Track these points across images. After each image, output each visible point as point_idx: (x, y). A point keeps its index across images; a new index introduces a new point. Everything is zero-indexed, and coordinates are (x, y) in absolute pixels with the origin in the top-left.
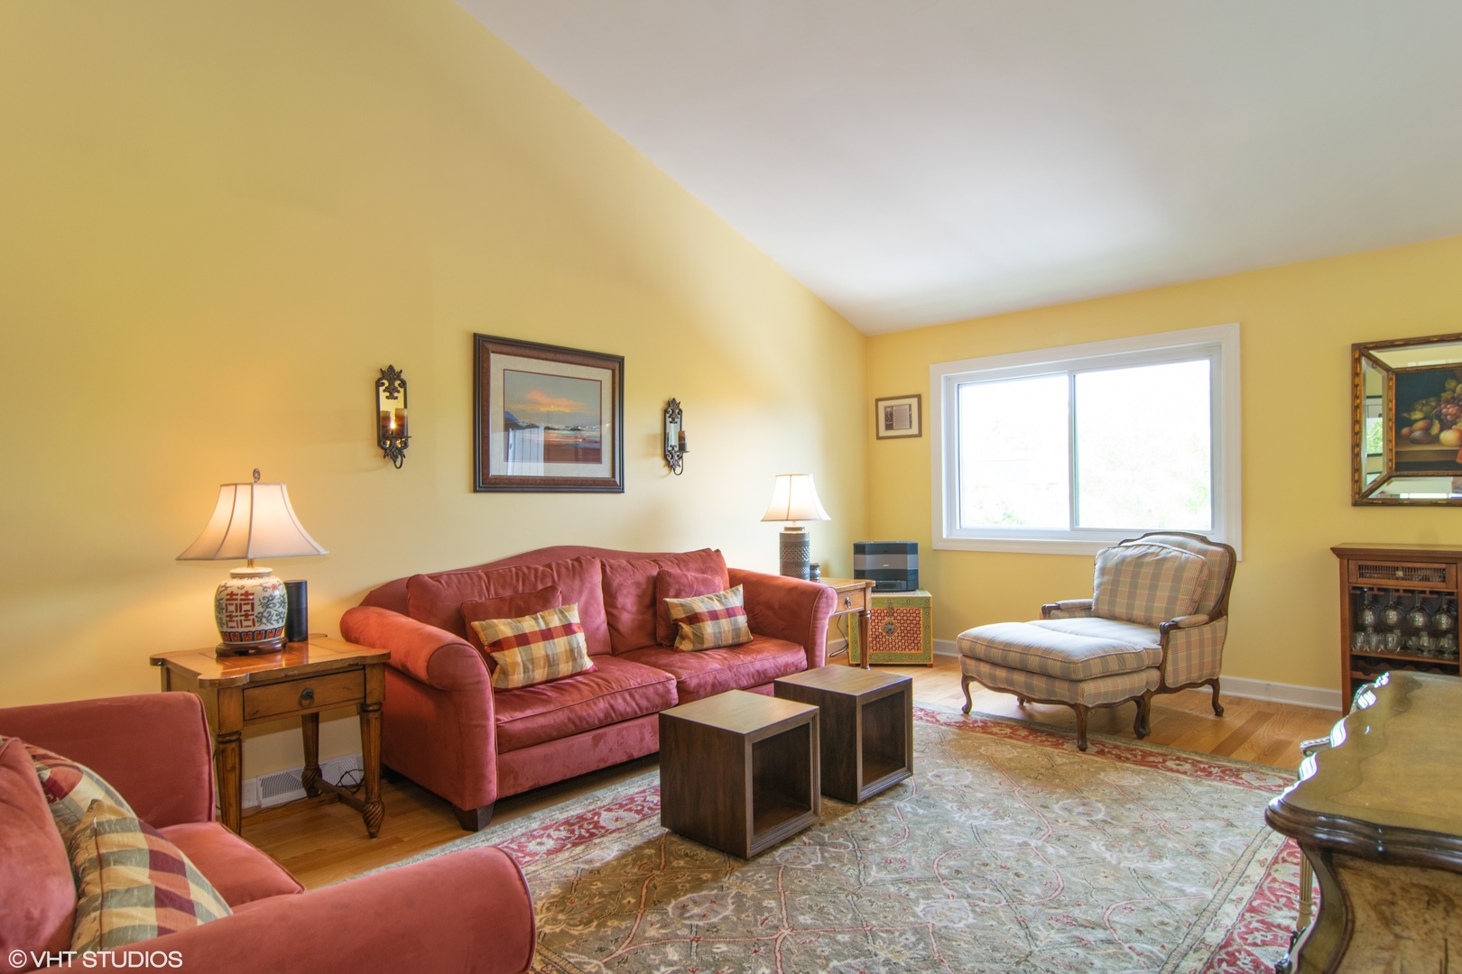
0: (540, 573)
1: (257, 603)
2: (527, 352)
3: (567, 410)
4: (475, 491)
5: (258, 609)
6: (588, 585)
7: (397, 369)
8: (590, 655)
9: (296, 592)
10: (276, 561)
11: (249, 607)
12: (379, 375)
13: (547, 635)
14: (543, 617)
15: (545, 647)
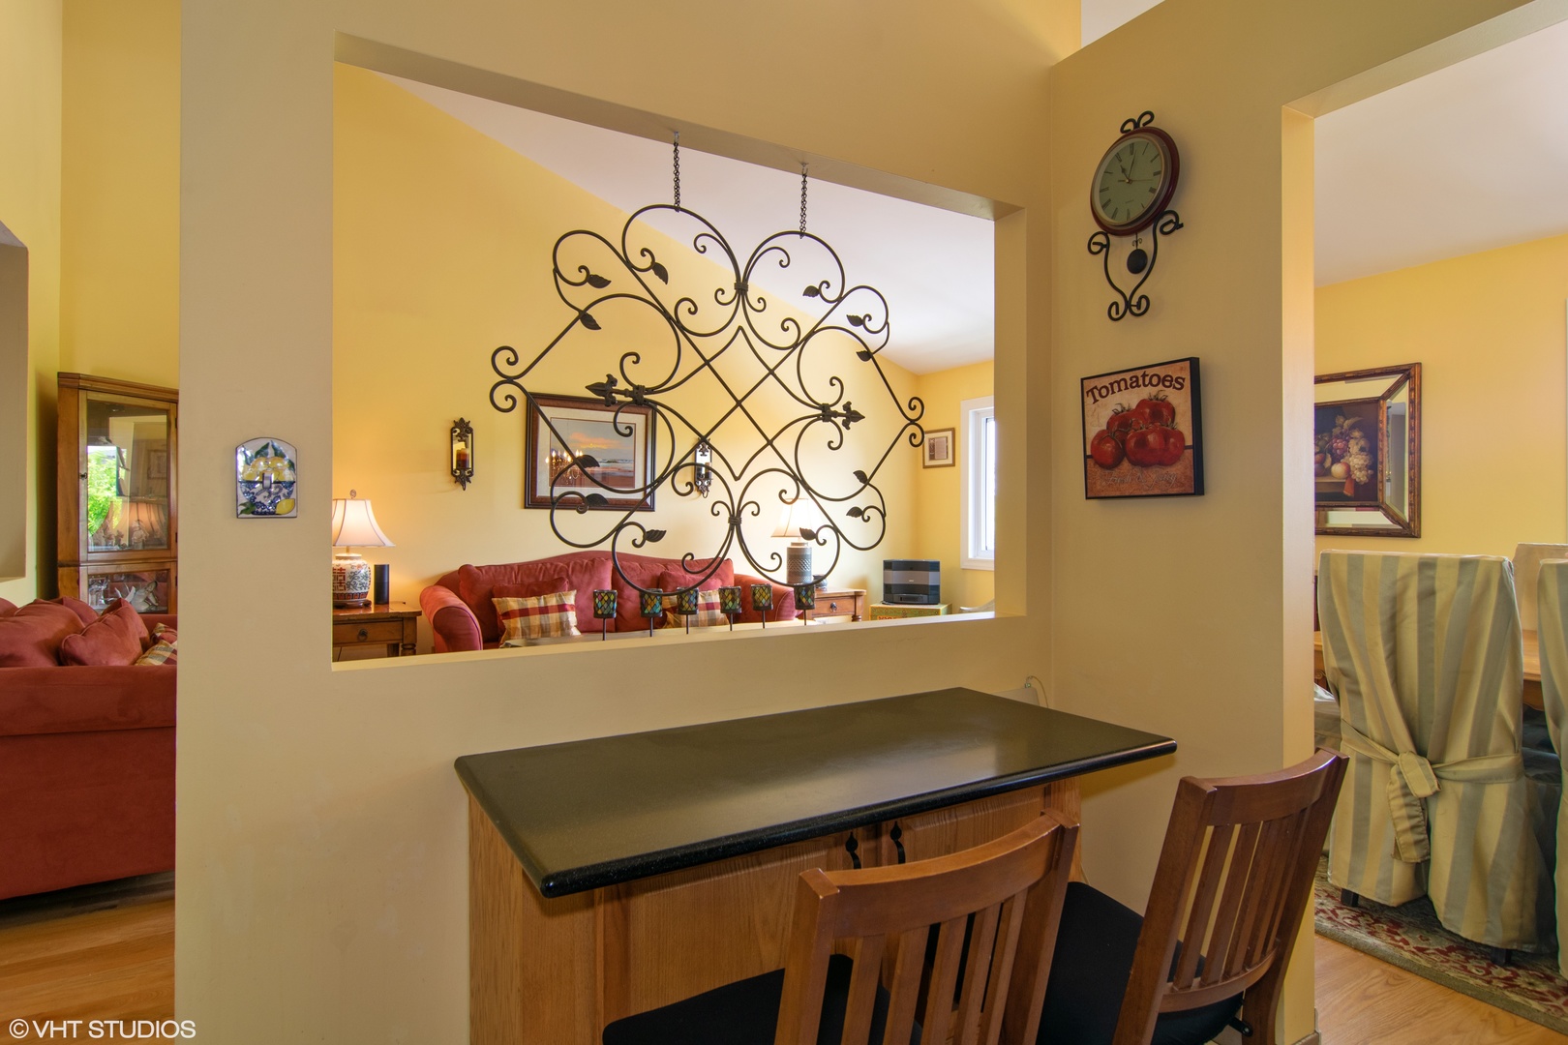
0: (558, 568)
1: (347, 575)
2: (571, 404)
3: (604, 447)
4: (525, 508)
5: (348, 579)
6: (596, 579)
7: (466, 420)
8: (578, 627)
9: (381, 572)
10: (363, 548)
11: (342, 578)
12: (453, 425)
13: (544, 610)
14: (545, 598)
15: (541, 619)
